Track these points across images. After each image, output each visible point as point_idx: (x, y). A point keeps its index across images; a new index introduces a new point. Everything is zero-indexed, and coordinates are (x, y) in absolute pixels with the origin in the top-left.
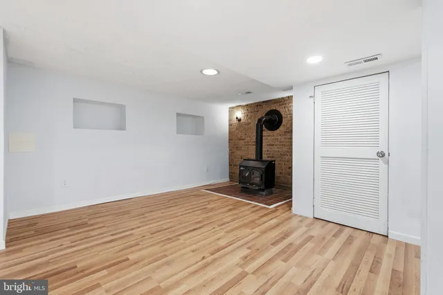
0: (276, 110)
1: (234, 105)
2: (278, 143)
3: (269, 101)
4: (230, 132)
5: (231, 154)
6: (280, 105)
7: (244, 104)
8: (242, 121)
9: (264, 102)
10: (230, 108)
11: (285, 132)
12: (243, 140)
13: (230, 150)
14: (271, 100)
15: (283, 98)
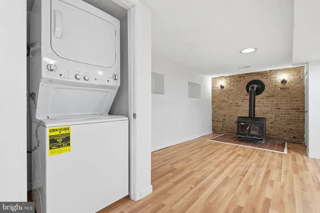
0: (258, 80)
1: (218, 76)
2: (261, 105)
3: (251, 73)
4: (213, 96)
5: (214, 113)
6: (262, 77)
7: (227, 75)
8: (225, 88)
9: (246, 74)
10: (213, 78)
11: (267, 97)
12: (226, 102)
13: (213, 109)
14: (254, 73)
15: (265, 72)
